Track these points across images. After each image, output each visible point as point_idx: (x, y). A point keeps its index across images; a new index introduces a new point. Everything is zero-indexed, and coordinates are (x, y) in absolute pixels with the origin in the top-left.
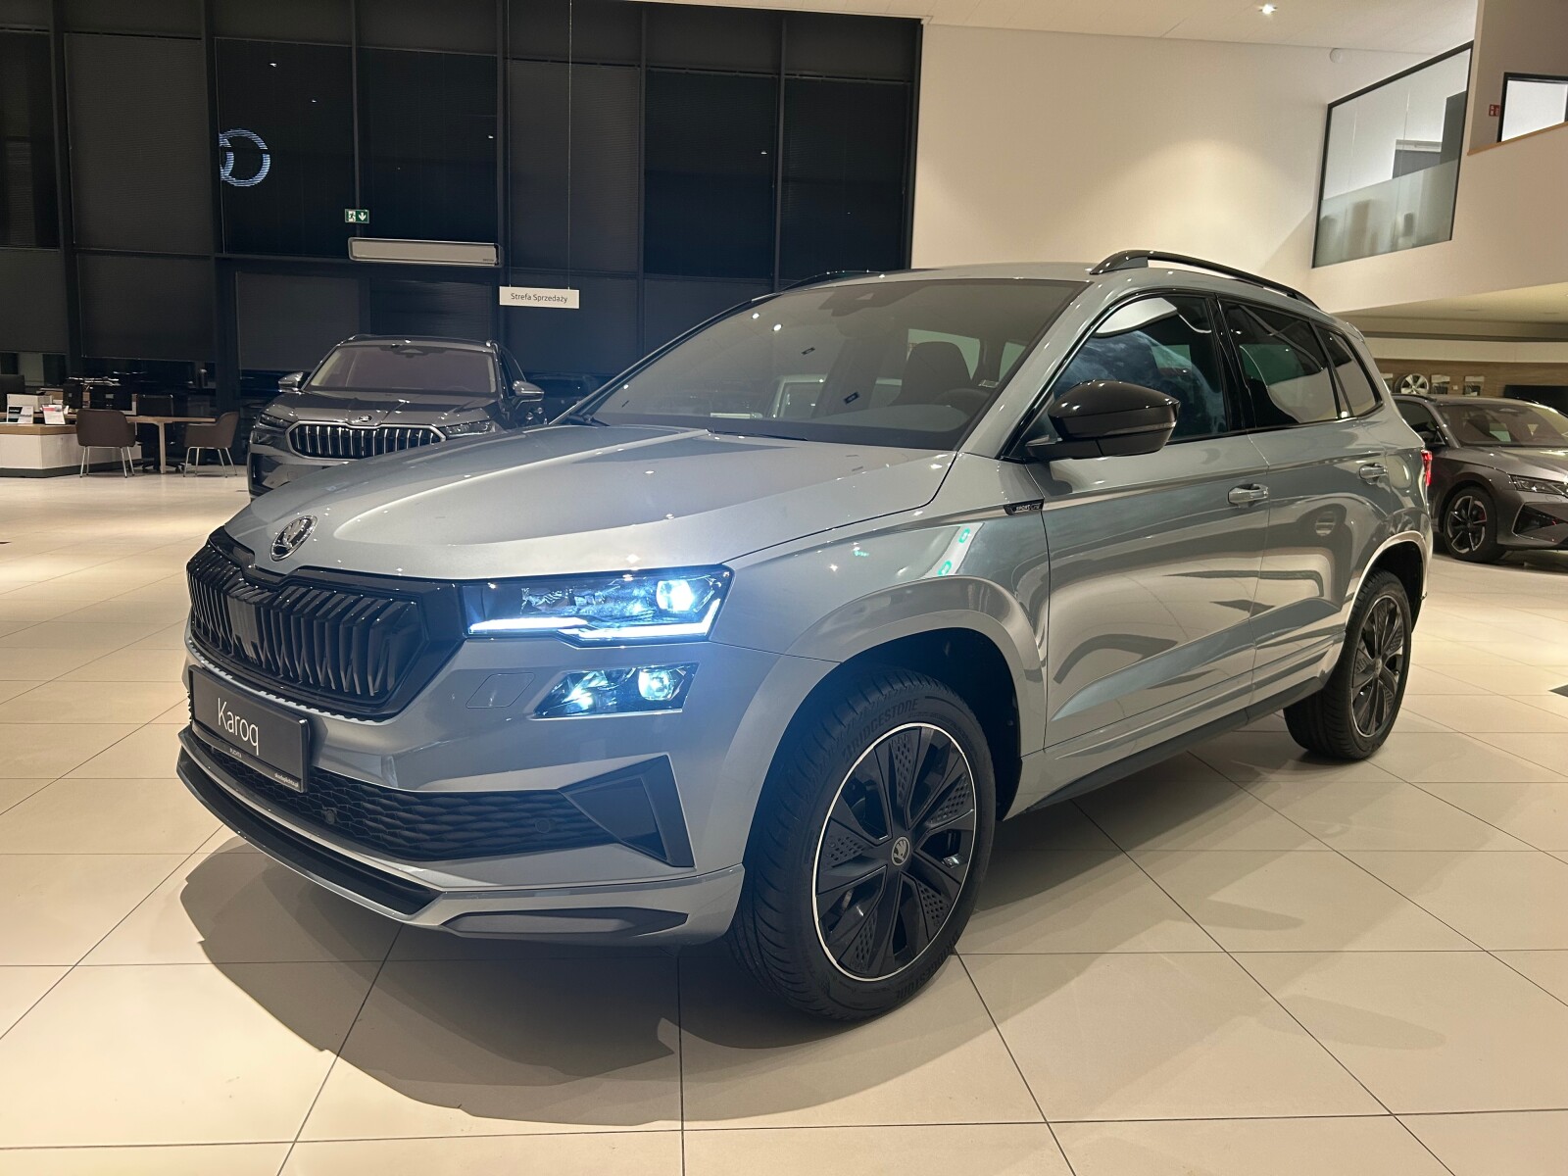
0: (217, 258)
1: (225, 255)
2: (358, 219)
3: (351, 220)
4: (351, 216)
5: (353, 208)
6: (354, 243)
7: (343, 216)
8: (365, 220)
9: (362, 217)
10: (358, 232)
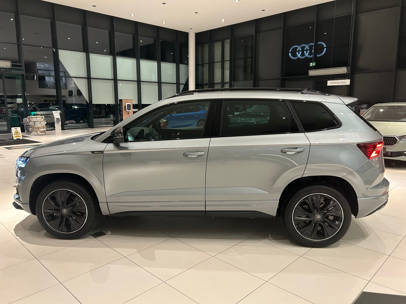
0: (281, 79)
1: (284, 77)
2: (313, 65)
3: (311, 66)
4: (311, 64)
5: (311, 62)
6: (310, 71)
7: (309, 65)
8: (314, 65)
9: (314, 64)
10: (313, 68)
